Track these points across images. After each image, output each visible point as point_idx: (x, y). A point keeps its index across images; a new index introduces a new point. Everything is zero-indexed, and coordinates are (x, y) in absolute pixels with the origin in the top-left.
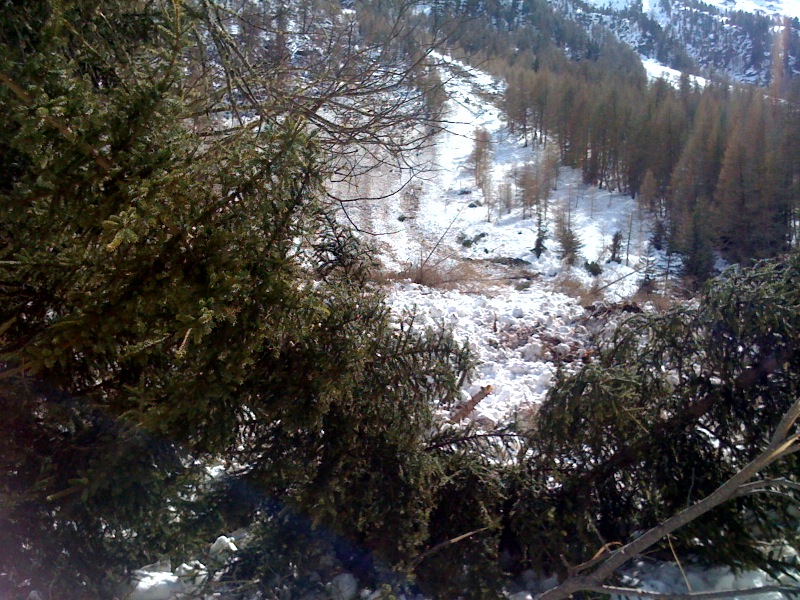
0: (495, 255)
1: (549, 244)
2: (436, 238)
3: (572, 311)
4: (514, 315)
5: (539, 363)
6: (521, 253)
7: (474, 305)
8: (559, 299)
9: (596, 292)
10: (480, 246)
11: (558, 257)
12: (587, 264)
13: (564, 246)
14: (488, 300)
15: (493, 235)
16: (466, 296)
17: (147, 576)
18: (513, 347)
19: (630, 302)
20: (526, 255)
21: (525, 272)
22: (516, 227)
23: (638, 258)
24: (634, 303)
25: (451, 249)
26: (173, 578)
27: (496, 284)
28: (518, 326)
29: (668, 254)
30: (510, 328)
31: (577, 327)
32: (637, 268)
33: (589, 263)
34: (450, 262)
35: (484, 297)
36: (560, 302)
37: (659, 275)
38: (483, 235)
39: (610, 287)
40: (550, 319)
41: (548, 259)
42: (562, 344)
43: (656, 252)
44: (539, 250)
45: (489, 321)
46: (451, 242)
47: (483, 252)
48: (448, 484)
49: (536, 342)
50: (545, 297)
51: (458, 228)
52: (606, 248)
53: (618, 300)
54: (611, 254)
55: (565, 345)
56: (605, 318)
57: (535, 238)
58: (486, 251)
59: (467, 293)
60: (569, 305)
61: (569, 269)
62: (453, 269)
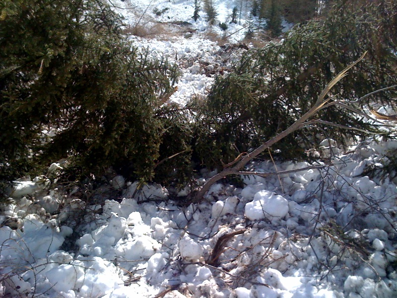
0: (173, 20)
1: (201, 13)
2: (142, 11)
3: (214, 49)
4: (186, 51)
5: (199, 75)
6: (187, 19)
7: (165, 46)
8: (207, 42)
9: (225, 38)
10: (165, 15)
11: (206, 21)
12: (220, 24)
13: (208, 15)
14: (172, 44)
15: (172, 9)
16: (160, 42)
17: (19, 183)
18: (186, 68)
19: (242, 44)
20: (189, 19)
21: (189, 29)
22: (184, 4)
23: (245, 20)
24: (244, 44)
25: (151, 17)
26: (33, 184)
27: (175, 35)
28: (188, 57)
29: (260, 19)
30: (184, 58)
31: (217, 56)
32: (244, 26)
33: (221, 23)
34: (151, 24)
35: (170, 42)
36: (208, 44)
37: (255, 29)
38: (167, 9)
39: (232, 36)
40: (204, 53)
41: (200, 22)
42: (210, 65)
43: (254, 17)
44: (196, 17)
45: (173, 54)
46: (150, 13)
47: (167, 18)
48: (166, 132)
49: (197, 64)
50: (200, 42)
51: (153, 5)
52: (229, 16)
53: (236, 42)
54: (232, 19)
55: (211, 66)
56: (230, 52)
57: (193, 10)
58: (169, 18)
59: (160, 40)
60: (212, 45)
61: (211, 27)
62: (152, 28)
